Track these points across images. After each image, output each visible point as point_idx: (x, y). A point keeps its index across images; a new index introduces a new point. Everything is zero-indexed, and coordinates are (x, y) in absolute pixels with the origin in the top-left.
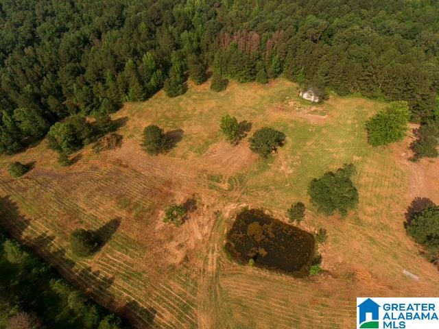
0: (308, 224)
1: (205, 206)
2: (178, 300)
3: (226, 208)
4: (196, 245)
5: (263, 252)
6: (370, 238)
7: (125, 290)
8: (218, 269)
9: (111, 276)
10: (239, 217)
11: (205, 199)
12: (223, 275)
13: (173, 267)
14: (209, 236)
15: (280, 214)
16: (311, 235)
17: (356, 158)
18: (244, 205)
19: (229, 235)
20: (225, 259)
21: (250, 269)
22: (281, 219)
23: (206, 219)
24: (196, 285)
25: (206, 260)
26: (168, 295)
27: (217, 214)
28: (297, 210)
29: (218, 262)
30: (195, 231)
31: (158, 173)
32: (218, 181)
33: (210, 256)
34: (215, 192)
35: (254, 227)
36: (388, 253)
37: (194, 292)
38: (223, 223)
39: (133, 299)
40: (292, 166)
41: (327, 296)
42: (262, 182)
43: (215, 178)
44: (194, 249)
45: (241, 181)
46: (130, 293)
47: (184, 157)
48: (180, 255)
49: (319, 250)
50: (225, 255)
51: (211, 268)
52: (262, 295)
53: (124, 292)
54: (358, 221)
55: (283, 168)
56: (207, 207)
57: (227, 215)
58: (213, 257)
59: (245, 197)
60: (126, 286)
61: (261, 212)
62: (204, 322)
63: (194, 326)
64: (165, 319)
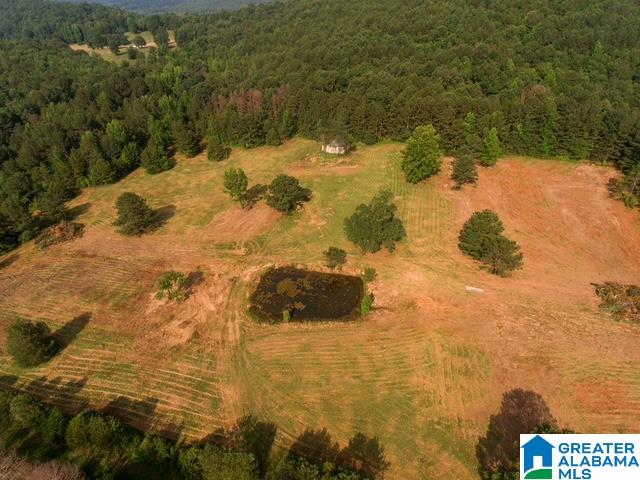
0: (351, 268)
1: (217, 276)
2: (190, 379)
3: (245, 272)
4: (209, 317)
5: (300, 306)
6: (426, 267)
7: (105, 389)
8: (242, 336)
9: (79, 378)
10: (264, 278)
11: (215, 268)
12: (250, 340)
13: (178, 348)
14: (225, 304)
15: (318, 265)
16: (358, 278)
18: (269, 265)
19: (253, 298)
20: (251, 323)
22: (318, 270)
23: (219, 288)
24: (213, 358)
25: (225, 330)
26: (173, 378)
27: (234, 280)
29: (241, 328)
30: (205, 303)
31: (142, 254)
32: (231, 248)
33: (230, 324)
34: (228, 260)
36: (448, 275)
37: (210, 366)
38: (243, 288)
39: (120, 395)
40: (324, 218)
41: (387, 330)
42: (290, 239)
43: (225, 246)
44: (207, 322)
46: (114, 390)
47: (181, 232)
48: (187, 333)
49: (369, 290)
50: (250, 319)
51: (233, 336)
52: (306, 347)
54: (410, 254)
55: (313, 222)
56: (219, 276)
57: (247, 279)
58: (234, 325)
59: (269, 257)
60: (107, 383)
61: (292, 268)
62: (230, 394)
63: (216, 402)
64: (172, 405)
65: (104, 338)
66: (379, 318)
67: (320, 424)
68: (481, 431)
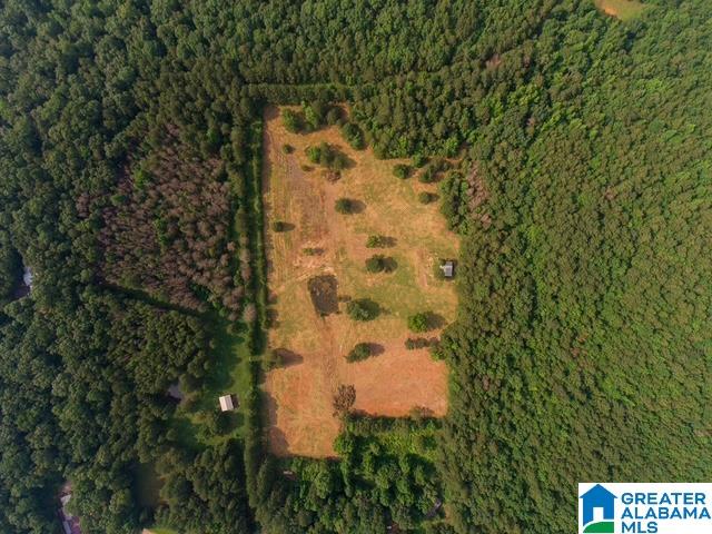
0: (342, 306)
1: (324, 258)
2: (283, 276)
3: (329, 267)
4: (305, 267)
5: (318, 294)
6: (349, 331)
8: (301, 281)
9: (274, 246)
10: (328, 276)
11: (328, 256)
12: (300, 285)
13: (291, 265)
14: (312, 269)
15: (340, 292)
16: (337, 309)
17: (397, 314)
18: (336, 274)
19: (317, 277)
20: (306, 282)
21: (308, 293)
22: (337, 293)
23: (318, 263)
24: (291, 278)
25: (302, 275)
26: (282, 271)
27: (324, 266)
28: (347, 298)
29: (303, 280)
30: (310, 262)
31: (329, 221)
32: (342, 254)
33: (304, 275)
34: (335, 258)
35: (327, 285)
36: (346, 339)
37: (289, 278)
38: (321, 271)
39: (273, 261)
40: (374, 284)
41: (315, 323)
42: (354, 276)
43: (343, 251)
44: (303, 268)
45: (349, 265)
46: (274, 258)
47: (347, 226)
48: (298, 264)
49: (332, 314)
50: (308, 281)
51: (300, 279)
52: (302, 302)
53: (273, 256)
54: (355, 325)
55: (370, 280)
57: (326, 270)
58: (304, 277)
59: (340, 272)
60: (275, 255)
61: (336, 283)
62: (282, 289)
63: (279, 286)
64: (274, 276)
65: (288, 241)
66: (320, 320)
67: (280, 314)
68: (289, 348)
